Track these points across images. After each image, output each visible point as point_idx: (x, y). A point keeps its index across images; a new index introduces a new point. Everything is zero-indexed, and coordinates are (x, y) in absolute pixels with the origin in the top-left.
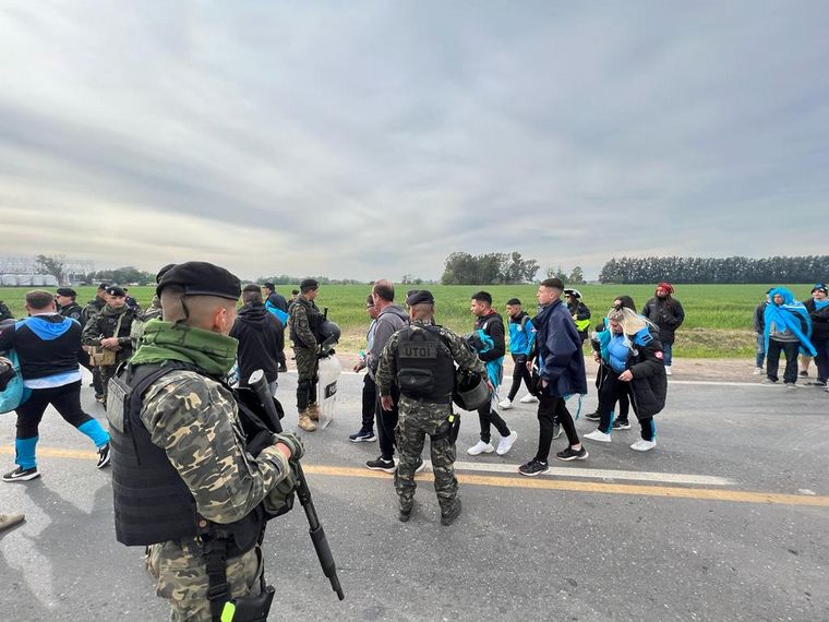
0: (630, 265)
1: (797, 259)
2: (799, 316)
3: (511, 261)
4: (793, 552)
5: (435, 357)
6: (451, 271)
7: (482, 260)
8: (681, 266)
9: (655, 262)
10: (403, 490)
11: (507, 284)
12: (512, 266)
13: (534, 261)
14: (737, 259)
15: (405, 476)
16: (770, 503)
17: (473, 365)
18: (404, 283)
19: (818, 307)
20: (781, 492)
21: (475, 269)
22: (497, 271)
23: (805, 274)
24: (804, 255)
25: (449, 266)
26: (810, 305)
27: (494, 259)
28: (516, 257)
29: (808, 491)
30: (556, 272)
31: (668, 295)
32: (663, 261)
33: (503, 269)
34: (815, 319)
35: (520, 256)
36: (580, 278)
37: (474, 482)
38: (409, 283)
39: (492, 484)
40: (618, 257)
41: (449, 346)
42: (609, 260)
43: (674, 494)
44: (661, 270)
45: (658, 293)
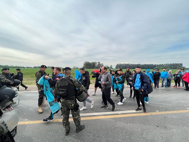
0: (121, 65)
1: (148, 65)
2: (151, 74)
3: (98, 64)
4: (158, 127)
5: (67, 85)
6: (85, 66)
7: (92, 63)
8: (130, 65)
9: (125, 64)
10: (65, 126)
11: (97, 69)
12: (98, 65)
13: (103, 64)
14: (139, 64)
15: (65, 122)
16: (152, 115)
17: (81, 88)
19: (154, 73)
20: (153, 112)
21: (90, 65)
22: (95, 66)
23: (149, 67)
24: (149, 64)
25: (84, 64)
26: (153, 72)
27: (94, 63)
28: (99, 63)
29: (157, 111)
30: (107, 66)
31: (129, 71)
32: (127, 64)
33: (96, 65)
34: (154, 75)
35: (100, 63)
36: (112, 67)
37: (88, 119)
38: (75, 68)
39: (92, 119)
40: (119, 64)
41: (72, 82)
42: (117, 64)
43: (133, 116)
44: (126, 66)
45: (127, 70)
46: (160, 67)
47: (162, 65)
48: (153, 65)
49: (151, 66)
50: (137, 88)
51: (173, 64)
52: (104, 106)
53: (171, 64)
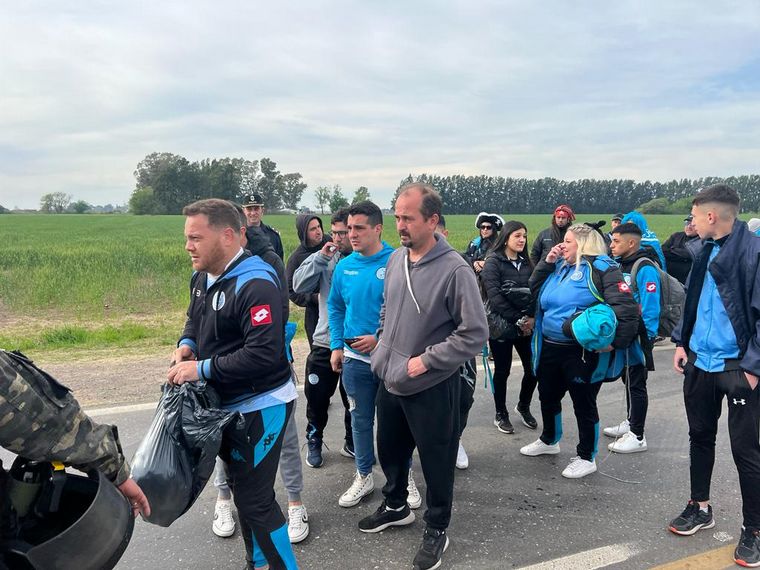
3: (259, 174)
6: (150, 190)
7: (208, 170)
8: (491, 188)
12: (263, 183)
13: (297, 176)
18: (46, 209)
22: (238, 190)
25: (145, 179)
27: (230, 169)
28: (268, 166)
33: (245, 186)
35: (273, 165)
38: (60, 209)
44: (468, 195)
45: (558, 221)
46: (671, 202)
47: (686, 184)
48: (630, 183)
49: (621, 192)
50: (711, 364)
51: (744, 178)
52: (381, 509)
53: (732, 178)
